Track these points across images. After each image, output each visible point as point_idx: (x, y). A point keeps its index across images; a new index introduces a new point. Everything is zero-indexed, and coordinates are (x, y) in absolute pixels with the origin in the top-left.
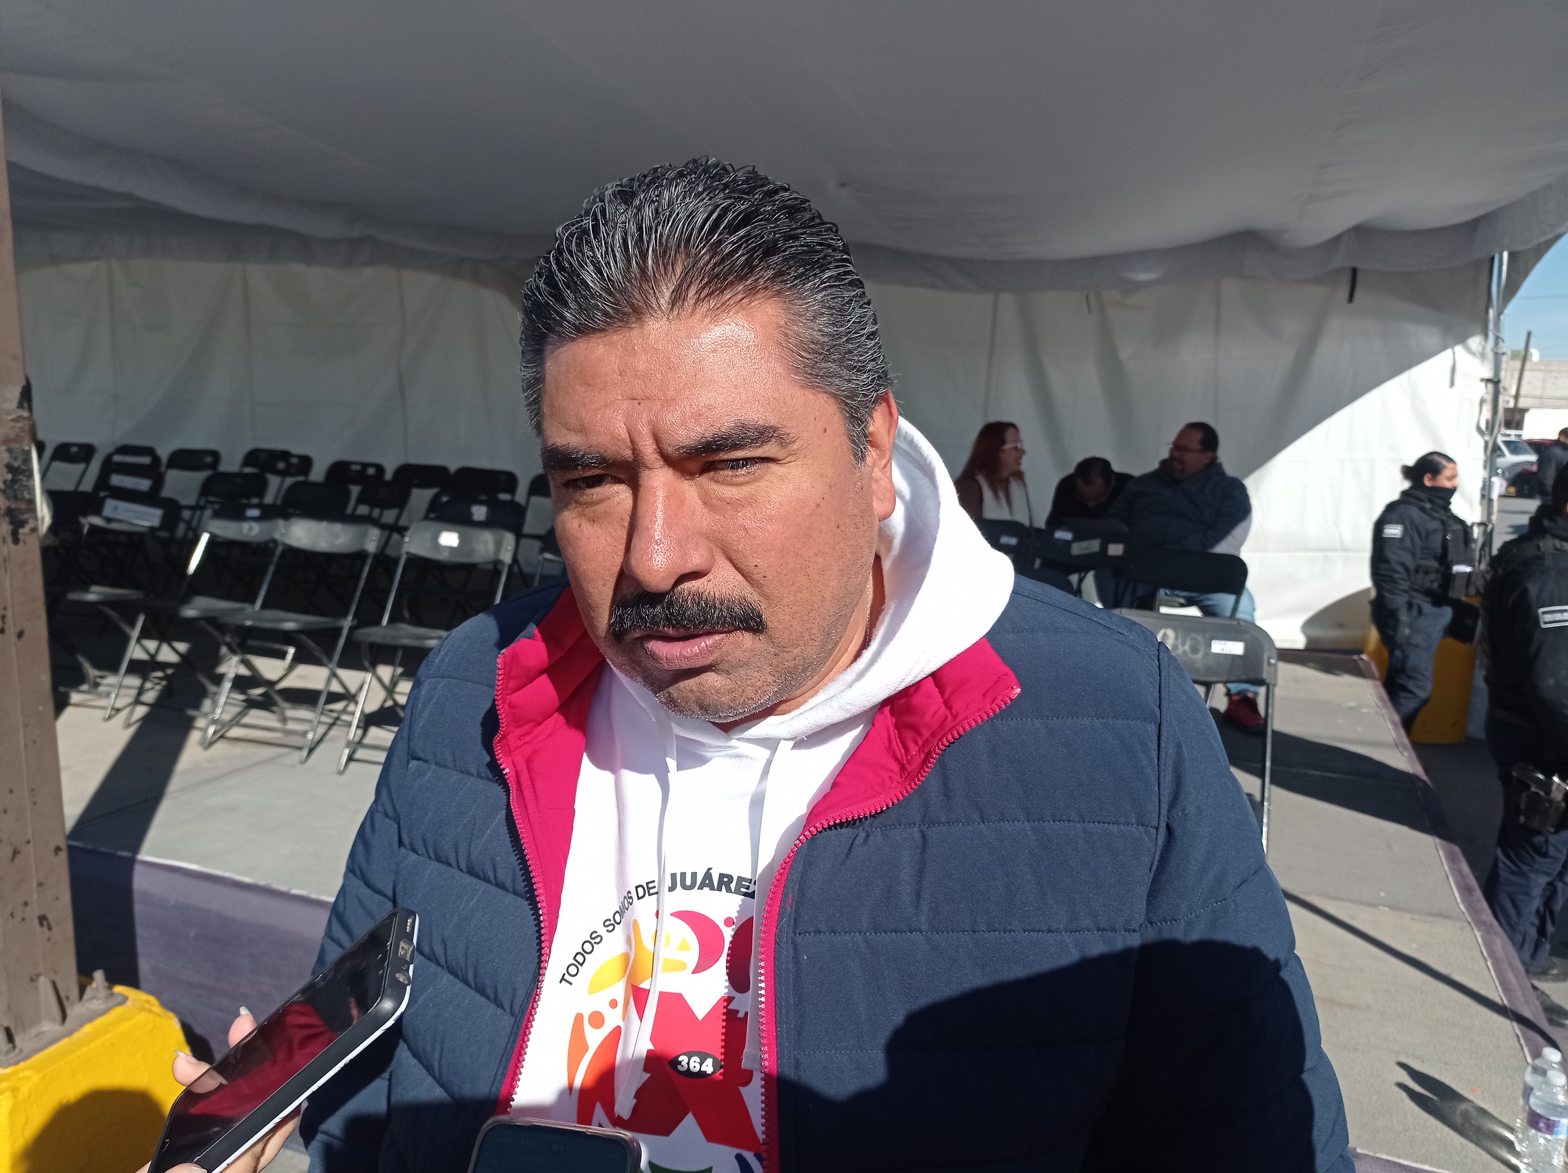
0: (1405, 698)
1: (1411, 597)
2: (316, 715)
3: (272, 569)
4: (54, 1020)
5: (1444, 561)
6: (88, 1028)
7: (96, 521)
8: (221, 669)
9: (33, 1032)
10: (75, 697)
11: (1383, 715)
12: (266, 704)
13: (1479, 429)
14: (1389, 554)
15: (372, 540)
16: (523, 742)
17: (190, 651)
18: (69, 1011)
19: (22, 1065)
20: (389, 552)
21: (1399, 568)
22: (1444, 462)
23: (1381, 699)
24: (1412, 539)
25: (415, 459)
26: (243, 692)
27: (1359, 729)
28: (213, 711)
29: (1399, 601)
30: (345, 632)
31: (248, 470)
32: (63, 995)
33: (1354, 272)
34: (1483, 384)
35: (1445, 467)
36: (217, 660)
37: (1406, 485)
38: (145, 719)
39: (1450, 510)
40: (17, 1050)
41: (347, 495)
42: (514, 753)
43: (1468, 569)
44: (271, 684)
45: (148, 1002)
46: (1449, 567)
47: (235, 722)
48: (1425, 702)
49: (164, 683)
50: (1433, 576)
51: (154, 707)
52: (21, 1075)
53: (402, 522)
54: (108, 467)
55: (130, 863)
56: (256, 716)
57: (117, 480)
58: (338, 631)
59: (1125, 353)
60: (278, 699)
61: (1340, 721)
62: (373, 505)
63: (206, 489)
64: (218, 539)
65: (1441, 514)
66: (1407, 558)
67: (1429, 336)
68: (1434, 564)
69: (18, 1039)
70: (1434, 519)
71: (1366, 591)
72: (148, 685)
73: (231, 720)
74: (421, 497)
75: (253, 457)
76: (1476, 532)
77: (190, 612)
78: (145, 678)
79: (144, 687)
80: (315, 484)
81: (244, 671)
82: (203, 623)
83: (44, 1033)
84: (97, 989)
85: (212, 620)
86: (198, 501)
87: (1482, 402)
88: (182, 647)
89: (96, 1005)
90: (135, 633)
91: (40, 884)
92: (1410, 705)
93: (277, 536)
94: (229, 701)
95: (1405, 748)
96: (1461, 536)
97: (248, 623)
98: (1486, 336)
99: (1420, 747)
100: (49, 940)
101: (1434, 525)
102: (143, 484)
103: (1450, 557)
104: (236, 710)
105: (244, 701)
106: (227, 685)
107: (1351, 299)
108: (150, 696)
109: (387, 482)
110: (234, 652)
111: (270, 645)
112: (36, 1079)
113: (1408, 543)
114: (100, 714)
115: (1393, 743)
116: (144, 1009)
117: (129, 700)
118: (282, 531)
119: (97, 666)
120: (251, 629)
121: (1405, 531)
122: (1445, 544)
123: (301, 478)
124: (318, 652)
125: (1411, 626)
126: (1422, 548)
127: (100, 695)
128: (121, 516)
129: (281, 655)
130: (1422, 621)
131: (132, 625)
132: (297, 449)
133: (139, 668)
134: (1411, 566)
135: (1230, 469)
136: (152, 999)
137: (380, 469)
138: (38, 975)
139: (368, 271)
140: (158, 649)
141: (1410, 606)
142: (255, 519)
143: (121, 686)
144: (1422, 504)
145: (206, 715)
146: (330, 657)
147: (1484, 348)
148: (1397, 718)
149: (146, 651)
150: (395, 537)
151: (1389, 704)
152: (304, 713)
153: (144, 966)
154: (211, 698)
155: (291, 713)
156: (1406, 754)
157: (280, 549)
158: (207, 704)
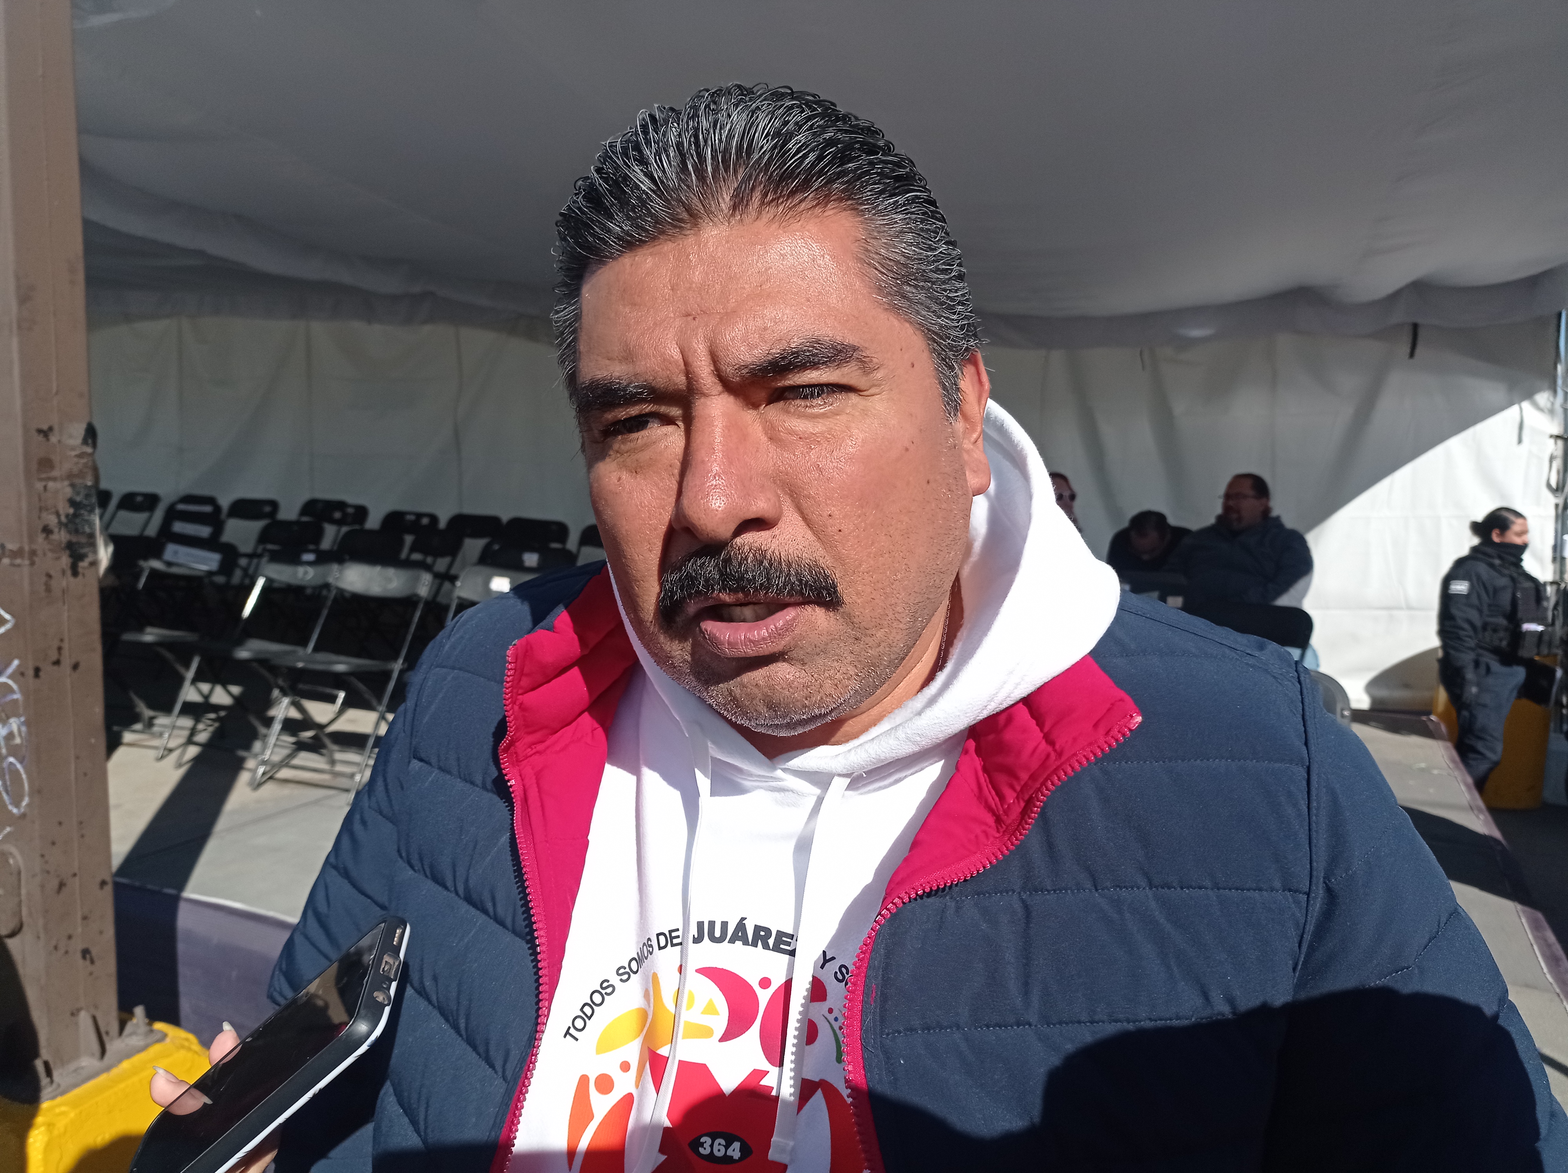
0: (1474, 759)
1: (1479, 655)
2: (364, 757)
3: (325, 612)
4: (93, 1055)
5: (1514, 619)
6: (126, 1065)
7: (156, 564)
8: (272, 712)
9: (72, 1066)
10: (128, 737)
11: (1456, 777)
12: (315, 746)
13: (1549, 486)
14: (1454, 611)
15: (424, 585)
16: (534, 751)
17: (243, 694)
18: (108, 1047)
19: (59, 1100)
20: (441, 599)
21: (1466, 626)
22: (1512, 517)
23: (1453, 761)
24: (1479, 597)
25: (470, 509)
26: (294, 734)
27: (1431, 790)
28: (263, 752)
29: (1466, 658)
30: (395, 675)
31: (305, 519)
32: (103, 1030)
33: (1415, 327)
34: (1552, 441)
35: (1513, 523)
36: (269, 703)
37: (1476, 541)
38: (197, 760)
39: (1522, 567)
40: (54, 1085)
41: (401, 543)
42: (523, 762)
43: (1540, 628)
44: (321, 727)
45: (187, 1040)
46: (1518, 625)
47: (285, 763)
48: (1496, 764)
49: (217, 725)
50: (1502, 634)
51: (207, 747)
52: (57, 1110)
53: (453, 571)
54: (172, 514)
55: (175, 901)
56: (305, 758)
57: (179, 527)
58: (387, 675)
59: (1179, 407)
60: (327, 741)
61: (1411, 782)
62: (426, 553)
63: (264, 537)
64: (276, 585)
65: (1513, 571)
66: (1474, 616)
67: (1494, 391)
68: (1503, 622)
69: (56, 1074)
70: (1503, 575)
71: (1433, 651)
72: (201, 726)
73: (282, 761)
74: (474, 546)
75: (310, 507)
76: (1550, 590)
77: (243, 654)
78: (197, 720)
79: (196, 729)
80: (371, 532)
81: (294, 714)
82: (255, 664)
83: (83, 1068)
84: (137, 1025)
85: (263, 661)
86: (256, 548)
87: (1552, 459)
88: (236, 690)
89: (135, 1041)
90: (190, 674)
91: (85, 918)
92: (1483, 767)
93: (331, 580)
94: (278, 743)
95: (1480, 811)
96: (1533, 593)
97: (300, 665)
98: (1555, 392)
99: (1496, 812)
100: (91, 974)
101: (1503, 581)
102: (204, 531)
103: (1520, 615)
104: (286, 752)
105: (294, 743)
106: (277, 727)
107: (1412, 355)
108: (202, 737)
109: (442, 531)
110: (285, 693)
111: (321, 689)
112: (72, 1115)
113: (1474, 600)
114: (152, 753)
115: (1467, 804)
116: (183, 1047)
117: (182, 740)
118: (336, 575)
119: (151, 707)
120: (302, 671)
121: (1472, 588)
122: (1514, 602)
123: (357, 527)
124: (368, 695)
125: (1478, 685)
126: (1490, 606)
127: (155, 736)
128: (181, 560)
129: (332, 699)
130: (1490, 680)
131: (187, 666)
132: (352, 499)
133: (193, 710)
134: (1478, 623)
135: (1289, 522)
136: (191, 1037)
137: (434, 519)
138: (79, 1010)
139: (427, 329)
140: (211, 691)
141: (1477, 664)
142: (310, 564)
143: (174, 727)
144: (1491, 560)
145: (256, 756)
146: (379, 699)
147: (1553, 404)
148: (1470, 780)
149: (200, 692)
150: (447, 585)
151: (1461, 766)
152: (352, 756)
153: (185, 1005)
154: (262, 740)
155: (339, 756)
156: (1482, 817)
157: (334, 592)
158: (257, 746)
